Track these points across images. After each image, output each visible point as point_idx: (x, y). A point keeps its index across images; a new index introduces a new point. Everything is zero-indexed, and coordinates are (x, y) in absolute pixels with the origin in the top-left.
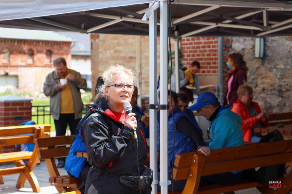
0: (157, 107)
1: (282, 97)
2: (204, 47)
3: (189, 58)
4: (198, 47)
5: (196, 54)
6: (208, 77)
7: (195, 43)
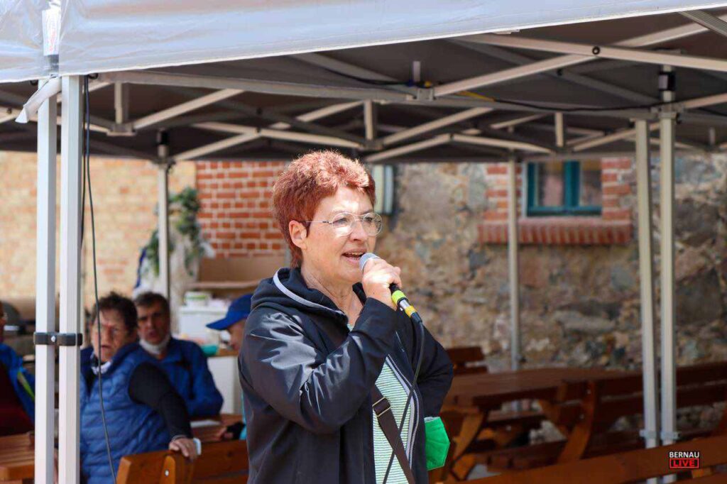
0: (53, 339)
1: (436, 310)
2: (252, 185)
3: (215, 212)
4: (239, 186)
5: (232, 201)
6: (259, 259)
7: (232, 176)
